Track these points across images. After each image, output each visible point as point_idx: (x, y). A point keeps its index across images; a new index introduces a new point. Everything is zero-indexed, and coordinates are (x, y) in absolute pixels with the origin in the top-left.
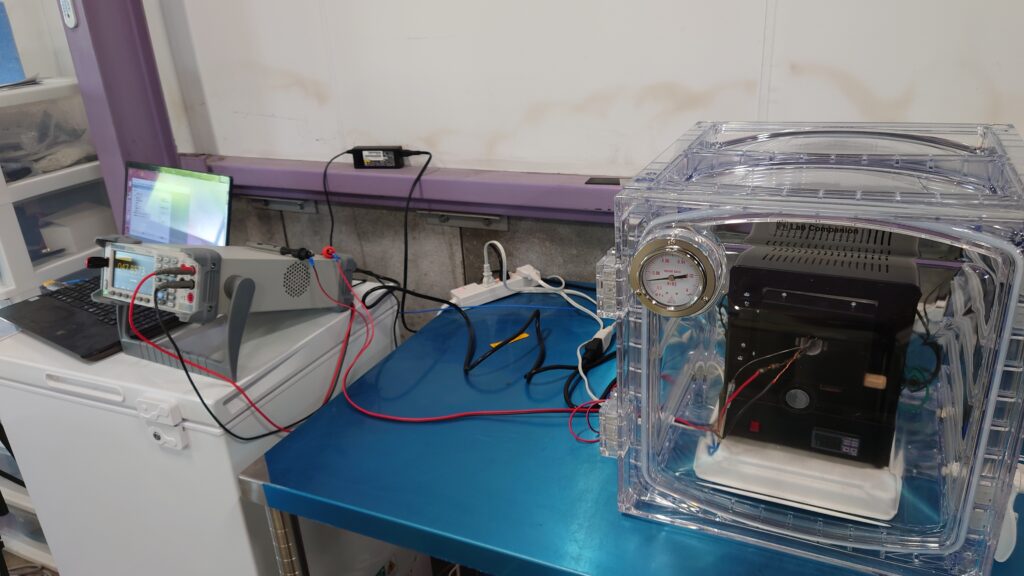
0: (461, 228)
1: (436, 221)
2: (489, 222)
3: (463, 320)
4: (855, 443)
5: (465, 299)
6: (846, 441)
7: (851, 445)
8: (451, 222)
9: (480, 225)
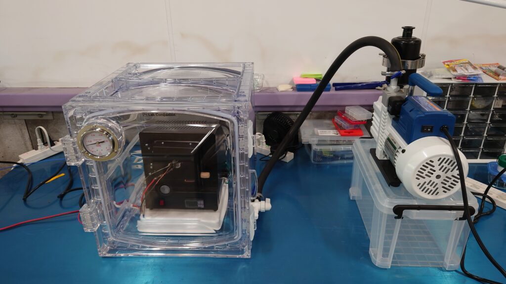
0: (25, 120)
1: (10, 117)
2: (42, 116)
3: (27, 171)
4: (202, 202)
5: (27, 160)
6: (199, 202)
7: (201, 203)
8: (18, 117)
9: (37, 118)
